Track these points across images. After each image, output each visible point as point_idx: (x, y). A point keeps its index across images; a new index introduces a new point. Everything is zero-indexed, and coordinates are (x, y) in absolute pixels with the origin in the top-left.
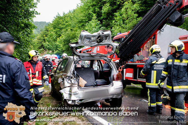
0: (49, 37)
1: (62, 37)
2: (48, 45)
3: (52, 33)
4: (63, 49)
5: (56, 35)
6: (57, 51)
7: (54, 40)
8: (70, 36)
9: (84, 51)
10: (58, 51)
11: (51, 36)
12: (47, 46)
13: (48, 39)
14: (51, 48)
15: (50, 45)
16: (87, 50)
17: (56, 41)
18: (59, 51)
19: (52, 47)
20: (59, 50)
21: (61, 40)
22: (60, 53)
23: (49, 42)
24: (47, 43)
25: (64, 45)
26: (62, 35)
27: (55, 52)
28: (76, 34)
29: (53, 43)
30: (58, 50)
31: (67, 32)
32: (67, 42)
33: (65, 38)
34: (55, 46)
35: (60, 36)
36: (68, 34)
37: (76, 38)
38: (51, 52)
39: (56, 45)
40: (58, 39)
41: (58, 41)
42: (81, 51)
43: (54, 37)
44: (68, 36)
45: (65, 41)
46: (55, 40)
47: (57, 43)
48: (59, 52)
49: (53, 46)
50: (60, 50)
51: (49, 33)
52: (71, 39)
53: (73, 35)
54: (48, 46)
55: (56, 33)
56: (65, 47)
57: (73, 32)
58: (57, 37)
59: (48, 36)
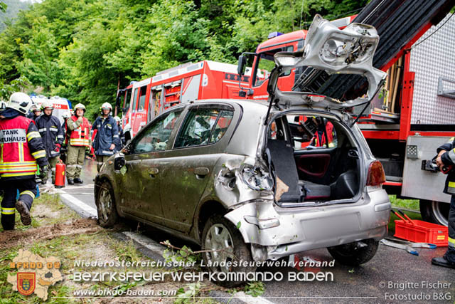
0: (33, 43)
1: (76, 46)
2: (32, 69)
3: (44, 31)
4: (78, 82)
5: (56, 40)
6: (61, 87)
7: (51, 55)
8: (101, 44)
9: (154, 88)
10: (64, 87)
11: (39, 42)
12: (28, 73)
13: (30, 51)
14: (42, 77)
15: (39, 70)
16: (166, 85)
17: (57, 56)
18: (67, 87)
19: (44, 75)
20: (67, 84)
21: (74, 54)
22: (70, 95)
23: (33, 61)
24: (29, 62)
25: (84, 70)
26: (75, 39)
27: (53, 92)
28: (121, 38)
29: (48, 62)
30: (64, 84)
31: (92, 32)
32: (94, 60)
33: (85, 50)
34: (54, 74)
35: (68, 41)
36: (96, 36)
37: (121, 50)
38: (40, 89)
39: (55, 68)
40: (63, 51)
41: (63, 57)
42: (146, 87)
43: (51, 46)
44: (97, 44)
45: (86, 57)
46: (53, 55)
47: (61, 64)
48: (66, 90)
49: (46, 71)
50: (71, 84)
51: (35, 34)
52: (106, 52)
53: (112, 41)
54: (31, 72)
55: (56, 33)
56: (86, 75)
57: (111, 32)
58: (58, 45)
59: (30, 41)
